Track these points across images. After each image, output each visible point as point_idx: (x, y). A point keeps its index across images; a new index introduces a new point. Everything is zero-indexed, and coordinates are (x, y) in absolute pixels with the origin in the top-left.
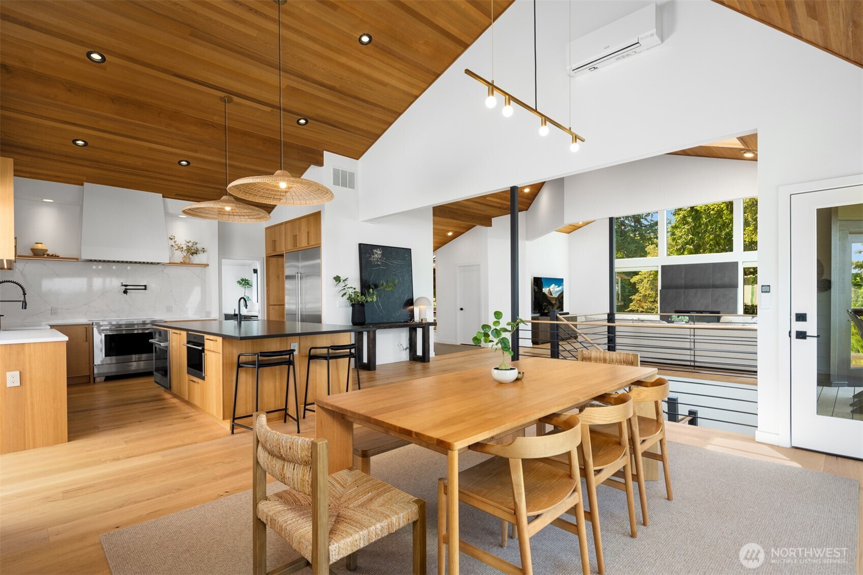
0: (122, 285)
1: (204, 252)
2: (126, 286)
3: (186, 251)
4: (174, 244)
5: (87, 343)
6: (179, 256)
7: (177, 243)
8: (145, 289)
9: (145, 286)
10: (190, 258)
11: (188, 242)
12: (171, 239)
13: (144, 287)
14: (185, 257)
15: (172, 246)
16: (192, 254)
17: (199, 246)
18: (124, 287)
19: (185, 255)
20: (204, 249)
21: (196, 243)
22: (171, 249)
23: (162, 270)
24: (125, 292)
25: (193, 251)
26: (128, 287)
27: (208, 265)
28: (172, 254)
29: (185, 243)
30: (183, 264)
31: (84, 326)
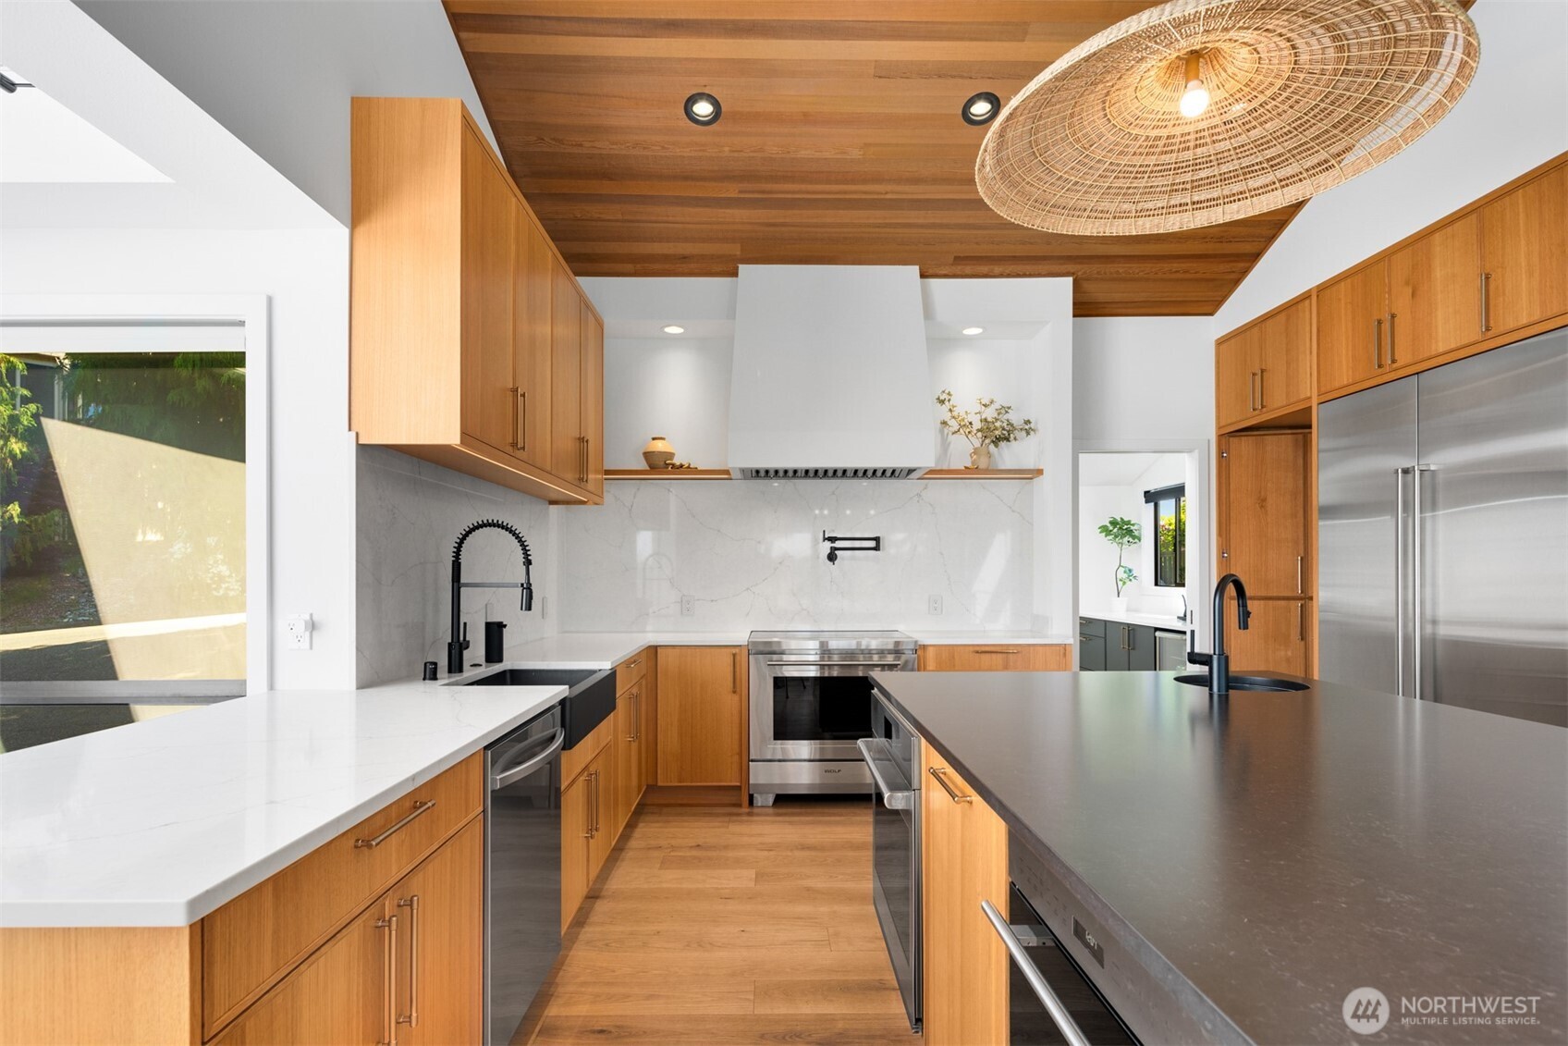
0: (825, 539)
1: (1028, 433)
2: (832, 539)
3: (980, 434)
4: (947, 416)
5: (736, 698)
6: (962, 451)
7: (955, 414)
8: (877, 548)
9: (877, 539)
10: (989, 455)
11: (985, 406)
12: (942, 402)
13: (872, 544)
14: (976, 451)
15: (944, 423)
16: (997, 441)
17: (1016, 418)
18: (828, 545)
19: (977, 444)
20: (1028, 422)
21: (1006, 409)
22: (942, 432)
23: (919, 495)
24: (832, 557)
25: (998, 434)
26: (838, 544)
27: (1040, 472)
28: (945, 445)
29: (979, 408)
30: (971, 472)
31: (728, 650)
